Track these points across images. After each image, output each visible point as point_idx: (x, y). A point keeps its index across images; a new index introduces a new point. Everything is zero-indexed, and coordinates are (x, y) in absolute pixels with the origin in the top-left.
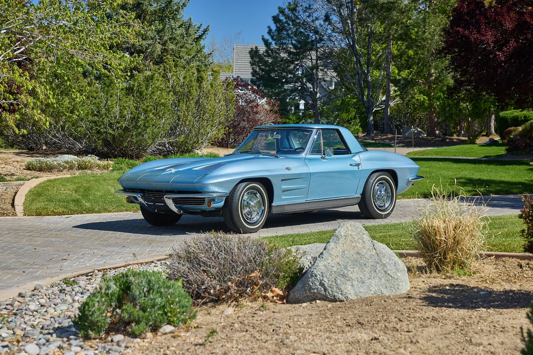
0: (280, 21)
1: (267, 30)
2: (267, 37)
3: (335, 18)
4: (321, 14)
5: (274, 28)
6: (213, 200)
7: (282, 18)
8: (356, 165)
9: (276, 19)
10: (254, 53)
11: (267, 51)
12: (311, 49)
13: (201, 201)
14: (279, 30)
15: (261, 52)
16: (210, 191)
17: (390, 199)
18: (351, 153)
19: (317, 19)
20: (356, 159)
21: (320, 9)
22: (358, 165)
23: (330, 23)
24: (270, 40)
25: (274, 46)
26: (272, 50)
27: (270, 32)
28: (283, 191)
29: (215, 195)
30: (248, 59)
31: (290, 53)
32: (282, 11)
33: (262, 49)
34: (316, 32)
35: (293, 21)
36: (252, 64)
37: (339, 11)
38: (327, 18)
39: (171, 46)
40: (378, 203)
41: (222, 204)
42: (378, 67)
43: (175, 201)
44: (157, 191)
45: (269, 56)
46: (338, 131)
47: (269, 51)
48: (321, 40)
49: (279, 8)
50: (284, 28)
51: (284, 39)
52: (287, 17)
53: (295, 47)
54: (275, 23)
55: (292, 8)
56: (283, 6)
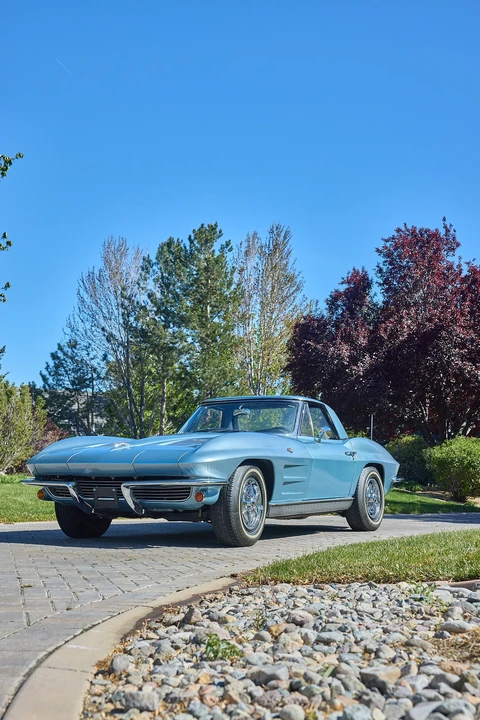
0: (58, 358)
1: (45, 366)
2: (45, 373)
4: (101, 354)
5: (52, 364)
6: (205, 490)
7: (60, 354)
9: (54, 356)
10: (32, 388)
11: (44, 387)
12: (88, 386)
13: (184, 492)
14: (57, 367)
15: (37, 387)
16: (203, 474)
19: (94, 357)
20: (349, 446)
22: (353, 454)
24: (48, 376)
26: (49, 386)
27: (47, 368)
28: (285, 483)
29: (209, 482)
31: (67, 389)
32: (60, 348)
33: (40, 384)
34: (94, 370)
35: (72, 358)
38: (105, 357)
42: (150, 407)
43: (135, 492)
44: (97, 479)
45: (46, 391)
47: (46, 387)
48: (99, 377)
49: (59, 345)
50: (61, 365)
51: (60, 375)
52: (65, 354)
53: (73, 383)
54: (54, 359)
55: (73, 345)
56: (62, 343)
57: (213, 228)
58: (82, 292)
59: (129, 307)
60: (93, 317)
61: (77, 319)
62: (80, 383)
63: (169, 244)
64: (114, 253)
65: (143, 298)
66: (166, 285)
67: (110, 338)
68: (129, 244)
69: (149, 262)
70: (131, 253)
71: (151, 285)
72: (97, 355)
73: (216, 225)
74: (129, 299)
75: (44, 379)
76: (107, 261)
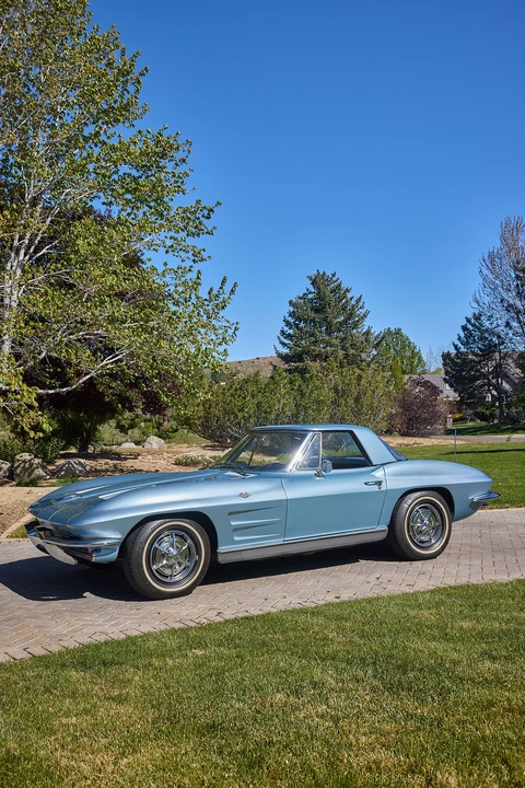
0: (468, 329)
2: (457, 343)
3: (515, 324)
5: (462, 335)
6: (97, 550)
7: (469, 326)
8: (376, 483)
9: (464, 328)
10: (446, 357)
11: (457, 355)
12: (495, 351)
14: (466, 336)
16: (94, 536)
17: (440, 531)
18: (372, 465)
19: (498, 325)
20: (379, 474)
21: (501, 317)
22: (379, 483)
23: (511, 328)
24: (460, 345)
25: (463, 349)
26: (462, 354)
27: (459, 338)
30: (440, 361)
31: (476, 355)
32: (468, 320)
33: (453, 351)
34: (499, 337)
35: (479, 329)
36: (444, 364)
37: (518, 318)
38: (508, 325)
39: (352, 351)
40: (418, 538)
41: (114, 555)
45: (458, 358)
46: (351, 433)
47: (459, 353)
48: (503, 343)
49: (467, 318)
50: (471, 334)
51: (472, 343)
52: (473, 325)
53: (481, 349)
54: (464, 331)
55: (477, 318)
56: (470, 316)
58: (485, 271)
60: (494, 290)
61: (482, 295)
62: (488, 351)
64: (510, 231)
67: (509, 308)
72: (498, 321)
75: (456, 347)
76: (503, 239)
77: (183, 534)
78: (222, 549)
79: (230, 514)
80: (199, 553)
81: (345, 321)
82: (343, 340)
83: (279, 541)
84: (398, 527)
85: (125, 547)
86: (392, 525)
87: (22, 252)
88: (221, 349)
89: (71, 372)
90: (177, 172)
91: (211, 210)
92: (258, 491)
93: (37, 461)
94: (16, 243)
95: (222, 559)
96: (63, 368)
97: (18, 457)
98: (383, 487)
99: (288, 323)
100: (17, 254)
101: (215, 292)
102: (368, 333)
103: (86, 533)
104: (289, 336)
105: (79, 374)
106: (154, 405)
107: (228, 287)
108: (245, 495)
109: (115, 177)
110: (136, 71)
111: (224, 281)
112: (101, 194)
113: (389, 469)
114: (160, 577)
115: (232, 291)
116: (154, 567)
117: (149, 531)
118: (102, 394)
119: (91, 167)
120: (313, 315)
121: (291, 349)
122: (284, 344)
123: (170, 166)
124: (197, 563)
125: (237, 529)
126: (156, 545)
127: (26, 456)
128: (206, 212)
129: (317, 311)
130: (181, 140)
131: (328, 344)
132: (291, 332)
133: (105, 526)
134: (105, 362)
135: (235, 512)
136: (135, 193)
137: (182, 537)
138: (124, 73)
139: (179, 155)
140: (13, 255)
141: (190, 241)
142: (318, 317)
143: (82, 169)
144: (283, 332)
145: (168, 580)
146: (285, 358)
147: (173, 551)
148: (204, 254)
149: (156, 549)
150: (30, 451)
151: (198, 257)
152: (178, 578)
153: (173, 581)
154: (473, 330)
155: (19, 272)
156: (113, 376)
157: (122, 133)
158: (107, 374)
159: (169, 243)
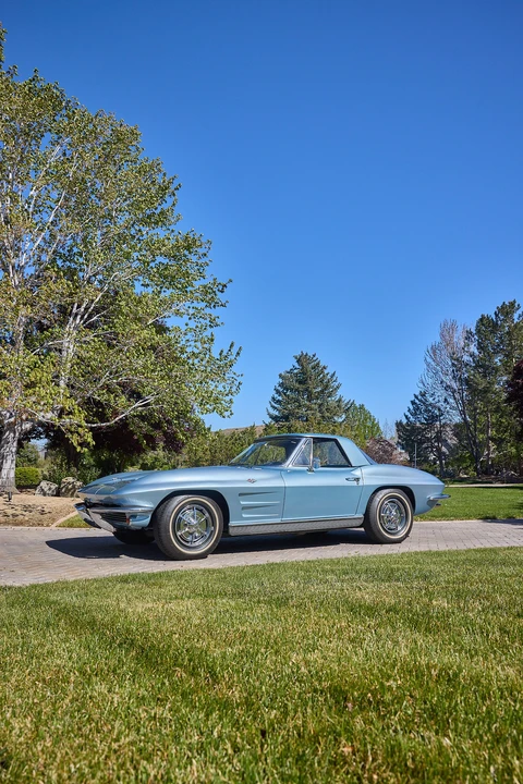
0: (416, 403)
2: (408, 414)
3: (451, 401)
4: (442, 399)
5: (411, 408)
6: (134, 516)
7: (417, 401)
8: (355, 480)
9: (413, 403)
10: (399, 425)
11: (407, 423)
14: (415, 409)
16: (131, 504)
17: (404, 521)
18: (352, 466)
19: (439, 401)
20: (357, 473)
21: (441, 394)
22: (357, 479)
23: (448, 403)
24: (410, 416)
25: (412, 419)
26: (411, 422)
27: (409, 410)
28: (243, 508)
30: (395, 428)
31: (422, 423)
32: (416, 397)
33: (405, 421)
34: (439, 410)
35: (424, 403)
36: (398, 431)
38: (446, 400)
39: (327, 414)
40: (387, 525)
41: (147, 521)
42: (482, 431)
45: (408, 425)
46: (336, 441)
47: (409, 422)
48: (443, 414)
50: (418, 408)
51: (419, 415)
52: (420, 401)
55: (423, 395)
56: (417, 394)
57: (512, 304)
58: (429, 360)
59: (458, 364)
60: (435, 374)
61: (427, 378)
62: (433, 418)
63: (481, 320)
64: (447, 330)
65: (466, 358)
66: (480, 347)
67: (448, 388)
68: (458, 324)
69: (471, 333)
70: (460, 329)
71: (473, 348)
72: (438, 397)
73: (515, 302)
74: (457, 360)
75: (406, 417)
76: (442, 336)
77: (202, 508)
78: (232, 523)
79: (240, 495)
80: (214, 524)
81: (322, 391)
82: (320, 405)
83: (278, 520)
84: (371, 516)
85: (156, 515)
86: (367, 514)
87: (79, 317)
88: (227, 399)
89: (109, 412)
90: (199, 262)
91: (225, 286)
92: (261, 479)
93: (79, 483)
94: (75, 311)
95: (232, 532)
96: (104, 409)
97: (64, 480)
98: (361, 483)
99: (278, 392)
100: (75, 319)
101: (224, 354)
102: (340, 401)
103: (125, 501)
104: (278, 402)
105: (116, 413)
106: (173, 444)
107: (234, 351)
108: (253, 481)
109: (152, 264)
110: (172, 187)
111: (232, 346)
112: (141, 278)
113: (365, 470)
114: (182, 541)
115: (238, 354)
116: (179, 533)
117: (175, 503)
118: (132, 433)
119: (135, 255)
120: (297, 385)
121: (279, 411)
122: (274, 408)
123: (194, 258)
124: (212, 533)
125: (245, 508)
126: (180, 515)
127: (71, 479)
128: (221, 288)
129: (300, 383)
130: (204, 240)
131: (309, 408)
132: (280, 398)
133: (141, 496)
134: (137, 405)
135: (244, 494)
136: (167, 279)
137: (201, 511)
138: (164, 189)
139: (201, 251)
140: (71, 319)
141: (208, 311)
142: (301, 387)
143: (128, 256)
144: (273, 399)
145: (189, 545)
146: (275, 418)
147: (194, 522)
148: (218, 321)
149: (180, 519)
150: (73, 476)
151: (213, 323)
152: (197, 544)
153: (193, 545)
154: (420, 404)
155: (75, 333)
156: (142, 418)
157: (160, 233)
158: (137, 416)
159: (191, 311)
